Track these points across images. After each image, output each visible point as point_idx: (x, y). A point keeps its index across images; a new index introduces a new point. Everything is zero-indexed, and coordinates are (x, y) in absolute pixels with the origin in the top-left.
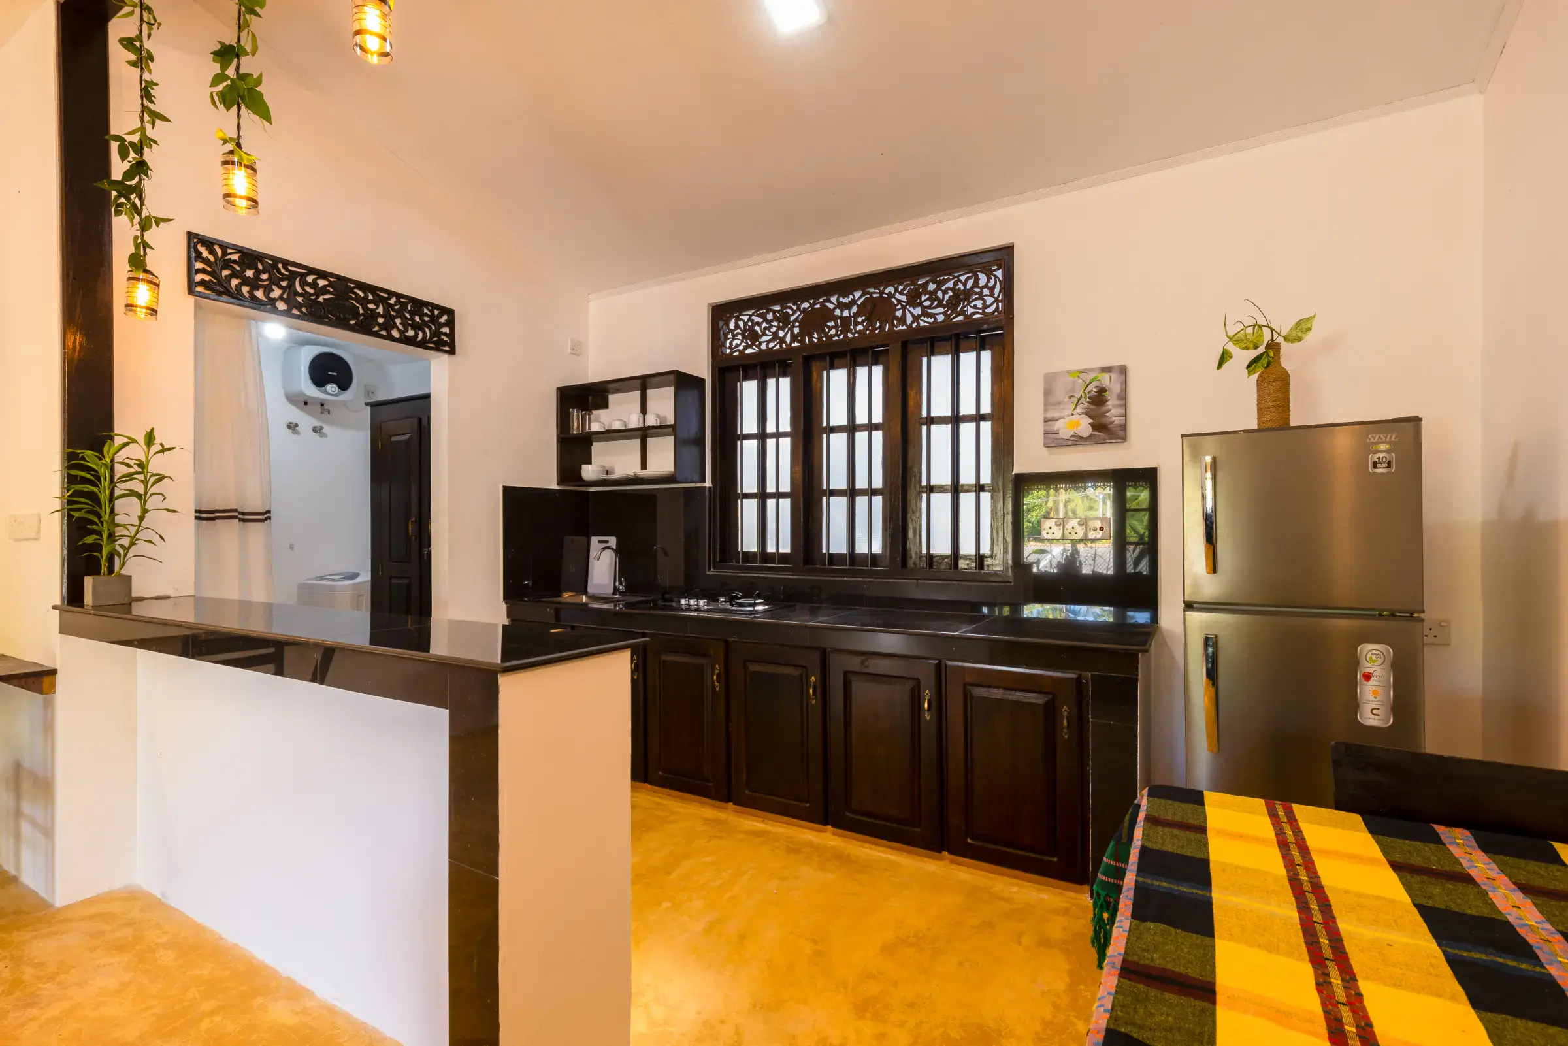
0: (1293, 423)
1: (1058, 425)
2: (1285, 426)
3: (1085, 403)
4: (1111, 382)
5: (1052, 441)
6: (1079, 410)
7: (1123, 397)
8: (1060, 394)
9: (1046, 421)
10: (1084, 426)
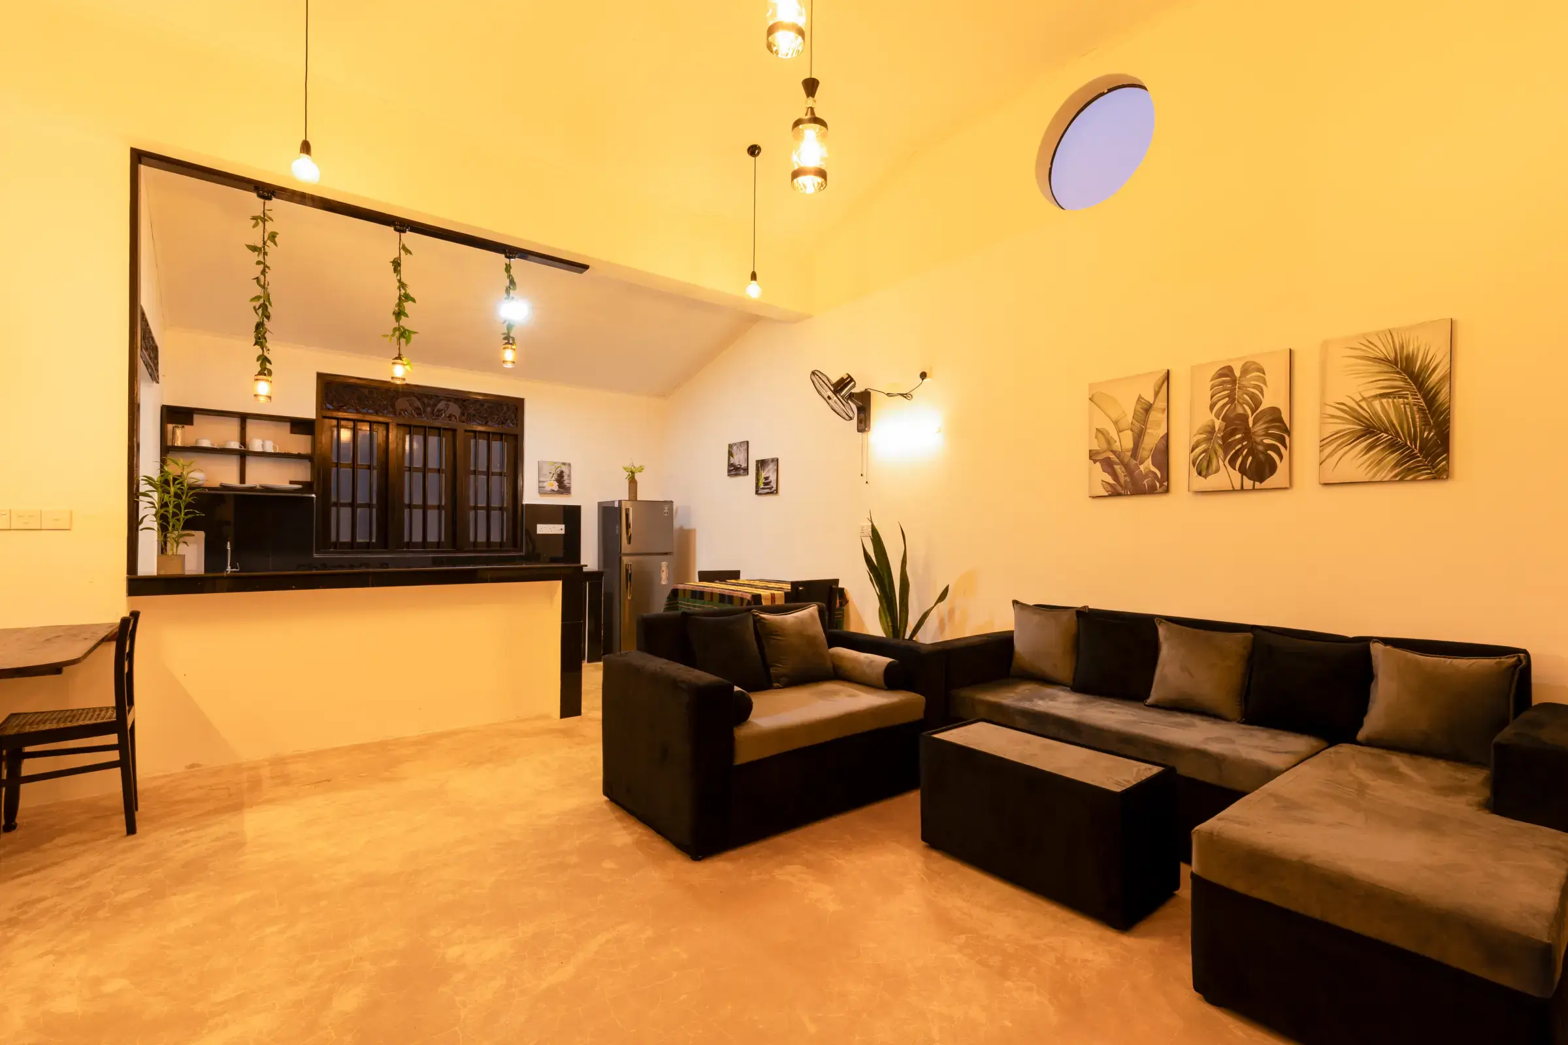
0: (638, 499)
1: (545, 484)
2: (636, 500)
3: (555, 476)
4: (564, 468)
5: (542, 491)
6: (553, 479)
7: (569, 476)
8: (546, 470)
9: (539, 482)
10: (555, 487)
